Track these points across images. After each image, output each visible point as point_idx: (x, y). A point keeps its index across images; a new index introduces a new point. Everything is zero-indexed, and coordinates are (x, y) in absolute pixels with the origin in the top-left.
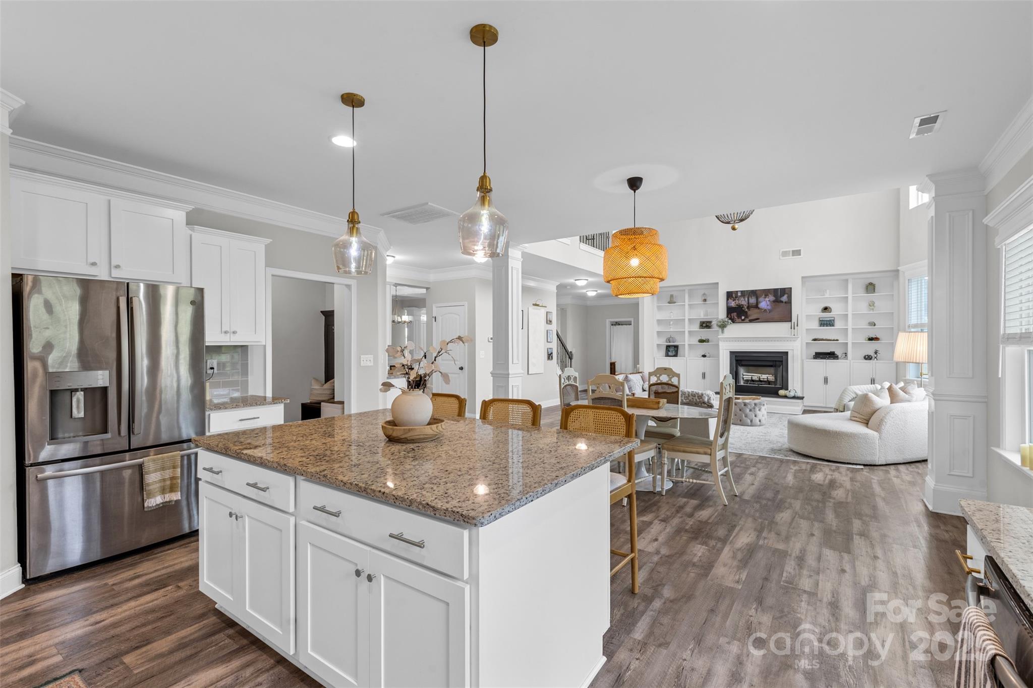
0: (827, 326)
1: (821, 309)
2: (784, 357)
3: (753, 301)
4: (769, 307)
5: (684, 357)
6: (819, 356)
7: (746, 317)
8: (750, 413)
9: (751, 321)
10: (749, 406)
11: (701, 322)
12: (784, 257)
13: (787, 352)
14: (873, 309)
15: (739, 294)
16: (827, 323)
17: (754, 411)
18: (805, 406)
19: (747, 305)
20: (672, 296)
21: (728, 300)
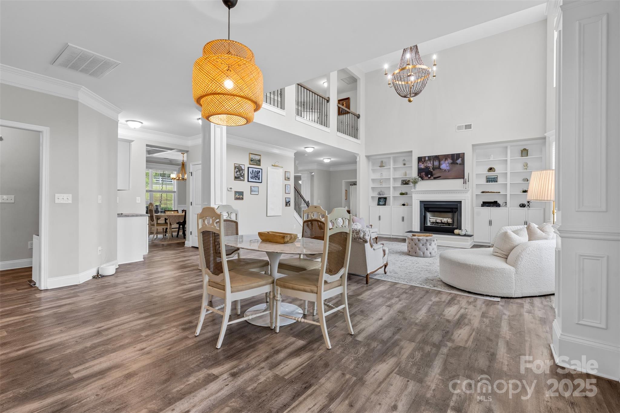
0: (492, 182)
1: (488, 169)
2: (458, 205)
3: (436, 163)
4: (448, 168)
5: (390, 205)
6: (485, 204)
7: (432, 175)
8: (423, 247)
9: (435, 178)
10: (422, 241)
11: (402, 180)
12: (459, 130)
13: (461, 201)
14: (526, 169)
15: (427, 159)
16: (492, 180)
17: (426, 245)
18: (475, 242)
19: (432, 167)
20: (382, 162)
21: (418, 163)
